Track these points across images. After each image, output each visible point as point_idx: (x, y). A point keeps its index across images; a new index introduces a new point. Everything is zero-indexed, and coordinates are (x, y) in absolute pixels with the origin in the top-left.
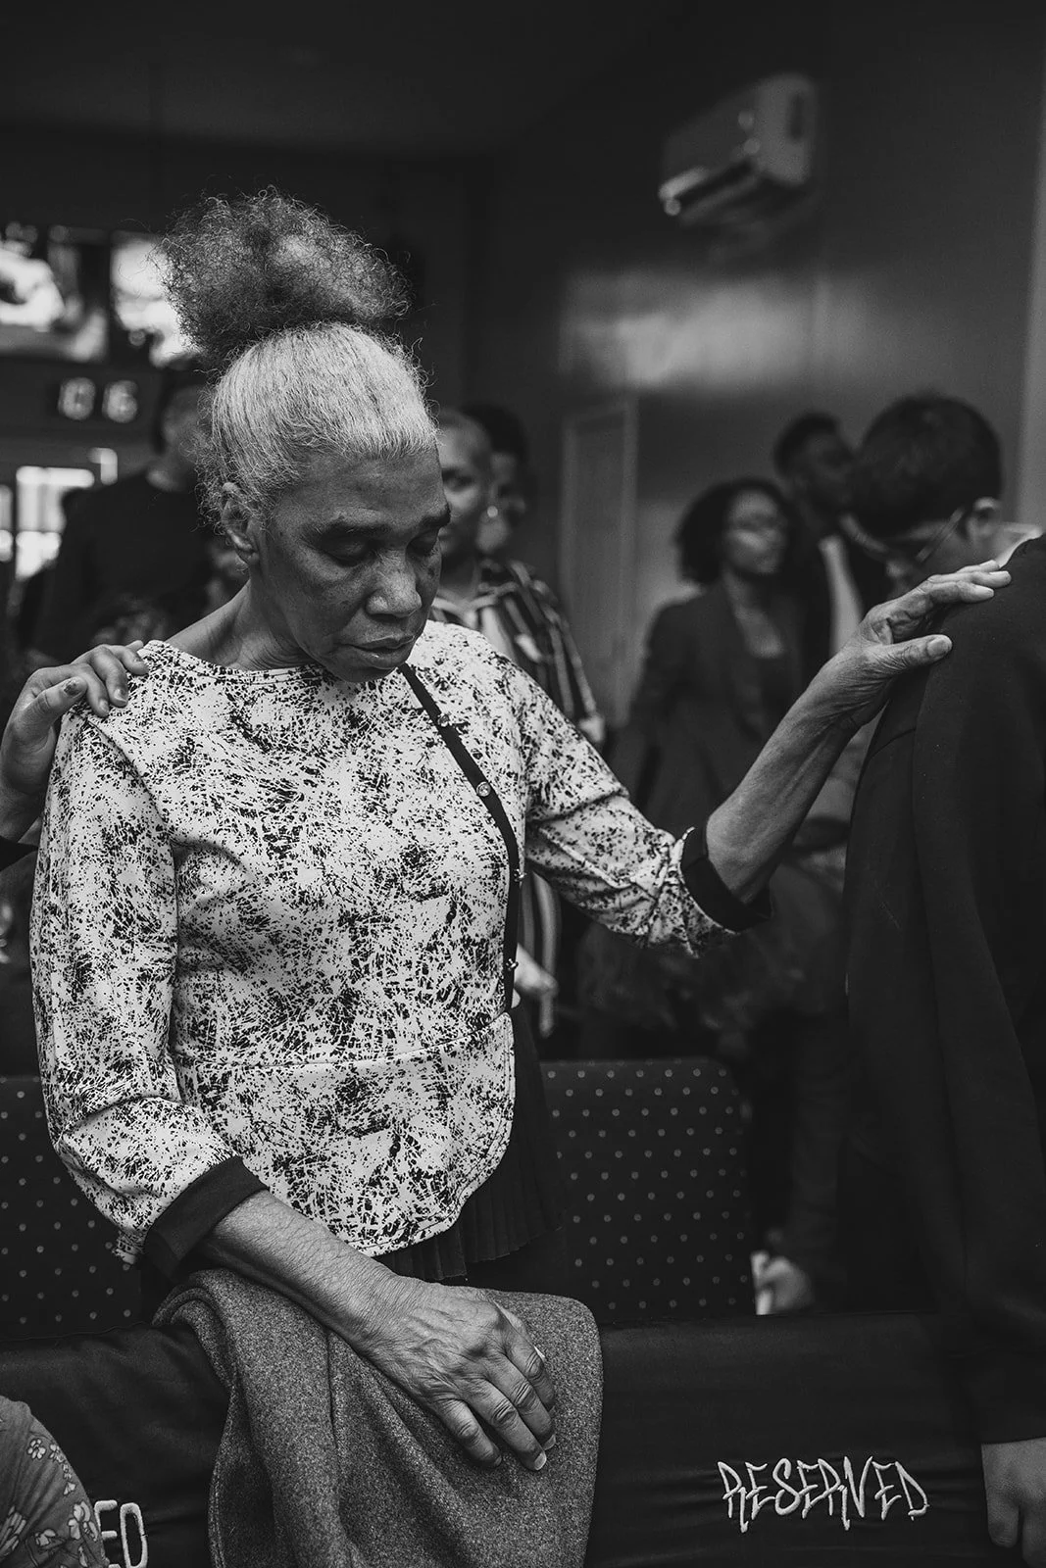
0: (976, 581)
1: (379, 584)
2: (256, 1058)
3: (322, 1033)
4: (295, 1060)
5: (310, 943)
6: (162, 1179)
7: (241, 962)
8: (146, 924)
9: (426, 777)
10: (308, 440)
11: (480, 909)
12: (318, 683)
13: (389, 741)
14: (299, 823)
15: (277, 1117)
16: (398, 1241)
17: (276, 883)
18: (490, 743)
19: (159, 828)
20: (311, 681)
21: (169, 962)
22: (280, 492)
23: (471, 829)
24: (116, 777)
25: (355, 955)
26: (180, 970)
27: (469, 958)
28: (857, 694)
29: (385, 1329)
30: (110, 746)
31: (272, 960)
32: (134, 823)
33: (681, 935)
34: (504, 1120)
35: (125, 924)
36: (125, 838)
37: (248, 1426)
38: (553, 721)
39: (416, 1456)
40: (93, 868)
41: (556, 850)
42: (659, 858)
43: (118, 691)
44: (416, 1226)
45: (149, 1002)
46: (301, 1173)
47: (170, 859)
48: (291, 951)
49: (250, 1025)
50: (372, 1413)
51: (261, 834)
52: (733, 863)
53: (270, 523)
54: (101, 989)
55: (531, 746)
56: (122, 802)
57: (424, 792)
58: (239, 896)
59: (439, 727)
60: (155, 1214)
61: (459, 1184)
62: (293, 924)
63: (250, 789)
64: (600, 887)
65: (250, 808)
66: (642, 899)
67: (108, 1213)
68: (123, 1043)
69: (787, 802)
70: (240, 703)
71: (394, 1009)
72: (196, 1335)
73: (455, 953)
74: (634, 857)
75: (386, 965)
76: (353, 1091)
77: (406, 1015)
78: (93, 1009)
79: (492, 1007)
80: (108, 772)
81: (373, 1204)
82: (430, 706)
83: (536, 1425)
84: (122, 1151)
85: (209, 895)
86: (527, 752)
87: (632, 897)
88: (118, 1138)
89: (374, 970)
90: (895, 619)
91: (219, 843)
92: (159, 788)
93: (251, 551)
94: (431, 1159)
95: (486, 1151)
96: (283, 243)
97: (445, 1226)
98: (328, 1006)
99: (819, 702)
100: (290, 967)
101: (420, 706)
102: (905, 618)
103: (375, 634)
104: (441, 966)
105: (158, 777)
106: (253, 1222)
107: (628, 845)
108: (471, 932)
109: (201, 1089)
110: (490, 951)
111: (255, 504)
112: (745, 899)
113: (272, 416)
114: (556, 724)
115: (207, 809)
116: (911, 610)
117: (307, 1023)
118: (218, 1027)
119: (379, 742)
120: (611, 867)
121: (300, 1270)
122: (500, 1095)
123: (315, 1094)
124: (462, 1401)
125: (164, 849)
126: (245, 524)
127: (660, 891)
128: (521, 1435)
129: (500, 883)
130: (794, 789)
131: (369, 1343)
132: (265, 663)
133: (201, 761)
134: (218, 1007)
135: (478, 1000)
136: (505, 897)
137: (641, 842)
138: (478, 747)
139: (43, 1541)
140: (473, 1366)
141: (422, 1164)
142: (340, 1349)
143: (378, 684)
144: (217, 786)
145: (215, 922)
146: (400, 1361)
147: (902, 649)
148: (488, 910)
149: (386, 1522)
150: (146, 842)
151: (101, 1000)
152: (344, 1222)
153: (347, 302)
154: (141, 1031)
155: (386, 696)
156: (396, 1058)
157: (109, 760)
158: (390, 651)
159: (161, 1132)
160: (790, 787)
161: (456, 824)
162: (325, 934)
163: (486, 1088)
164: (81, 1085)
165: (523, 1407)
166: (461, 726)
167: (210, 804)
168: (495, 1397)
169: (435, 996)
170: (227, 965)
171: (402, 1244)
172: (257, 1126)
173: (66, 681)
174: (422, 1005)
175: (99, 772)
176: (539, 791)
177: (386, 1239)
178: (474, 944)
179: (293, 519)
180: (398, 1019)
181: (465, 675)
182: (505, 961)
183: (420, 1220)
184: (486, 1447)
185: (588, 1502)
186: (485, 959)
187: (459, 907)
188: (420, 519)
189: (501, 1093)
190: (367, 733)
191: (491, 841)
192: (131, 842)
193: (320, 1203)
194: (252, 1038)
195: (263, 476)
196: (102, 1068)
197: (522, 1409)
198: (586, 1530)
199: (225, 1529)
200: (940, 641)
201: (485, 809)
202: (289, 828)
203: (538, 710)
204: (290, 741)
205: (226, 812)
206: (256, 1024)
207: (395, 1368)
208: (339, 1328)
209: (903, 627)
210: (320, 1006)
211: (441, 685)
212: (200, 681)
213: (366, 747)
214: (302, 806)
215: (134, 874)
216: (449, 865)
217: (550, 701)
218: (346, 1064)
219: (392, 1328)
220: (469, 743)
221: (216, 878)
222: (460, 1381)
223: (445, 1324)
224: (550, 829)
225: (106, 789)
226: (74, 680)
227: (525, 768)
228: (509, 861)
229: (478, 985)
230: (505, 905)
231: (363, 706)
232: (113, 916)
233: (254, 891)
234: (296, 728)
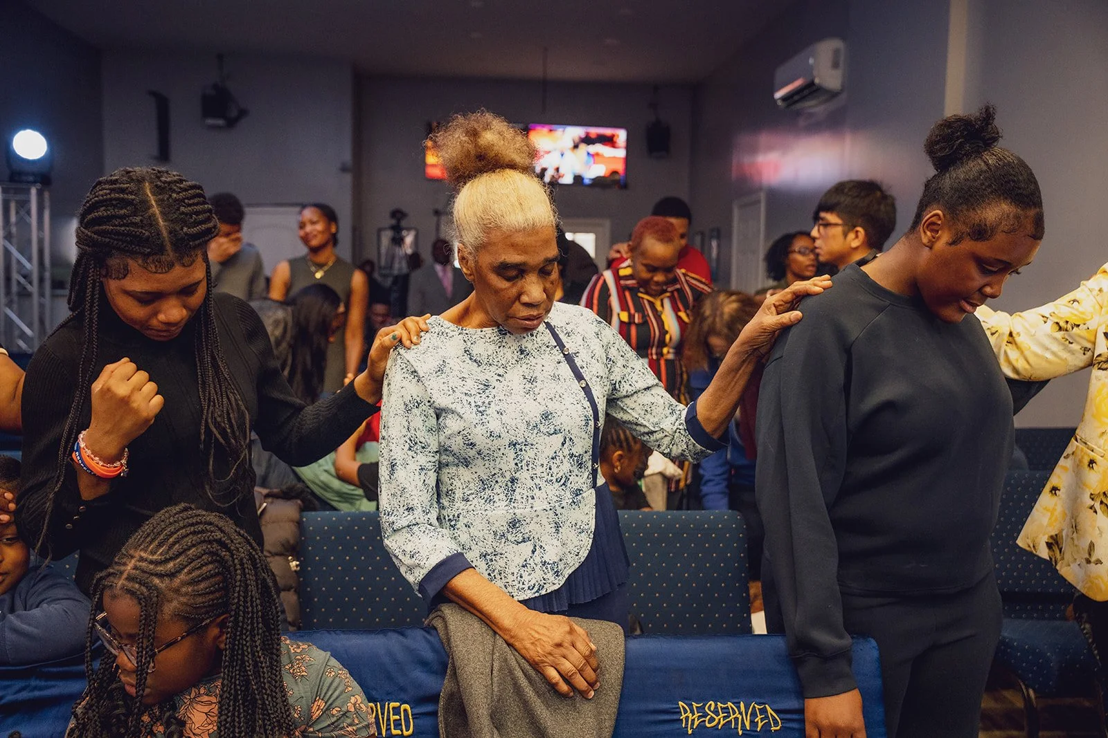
0: (815, 285)
1: (525, 289)
2: (472, 507)
3: (502, 496)
4: (489, 509)
5: (495, 455)
6: (424, 561)
7: (466, 463)
8: (423, 445)
9: (556, 378)
10: (490, 224)
11: (579, 440)
12: (506, 334)
13: (539, 360)
14: (492, 400)
15: (480, 534)
16: (535, 593)
17: (479, 427)
18: (588, 361)
19: (429, 402)
20: (503, 333)
21: (434, 462)
22: (481, 248)
23: (575, 403)
24: (411, 378)
25: (516, 461)
26: (440, 466)
27: (573, 463)
28: (759, 340)
29: (520, 634)
30: (408, 363)
31: (479, 462)
32: (418, 399)
33: (685, 453)
34: (588, 539)
35: (413, 444)
36: (414, 406)
37: (455, 674)
38: (624, 350)
39: (529, 692)
40: (399, 419)
41: (625, 411)
42: (675, 416)
43: (416, 338)
44: (543, 587)
45: (424, 481)
46: (491, 560)
47: (435, 416)
48: (487, 458)
49: (470, 492)
50: (511, 672)
51: (473, 404)
52: (708, 419)
53: (476, 262)
54: (400, 473)
55: (611, 362)
56: (412, 390)
57: (554, 385)
58: (462, 433)
59: (564, 354)
60: (422, 577)
61: (565, 568)
62: (487, 446)
63: (470, 383)
64: (646, 430)
65: (469, 393)
66: (666, 436)
67: (404, 575)
68: (410, 499)
69: (732, 391)
70: (469, 343)
71: (534, 486)
72: (437, 631)
73: (565, 461)
74: (663, 416)
75: (531, 466)
76: (514, 524)
77: (540, 489)
78: (398, 483)
79: (585, 486)
80: (407, 375)
81: (523, 576)
82: (561, 345)
83: (588, 679)
84: (408, 548)
85: (450, 432)
86: (609, 366)
87: (662, 435)
88: (407, 541)
89: (525, 468)
90: (777, 303)
91: (453, 409)
92: (428, 383)
93: (471, 275)
94: (551, 556)
95: (578, 553)
96: (484, 134)
97: (556, 587)
98: (504, 484)
99: (743, 344)
100: (487, 466)
101: (556, 344)
102: (781, 303)
103: (525, 312)
104: (558, 467)
105: (429, 378)
106: (463, 582)
107: (660, 411)
108: (574, 451)
109: (449, 520)
110: (584, 460)
111: (470, 253)
112: (715, 437)
113: (475, 214)
114: (626, 352)
115: (449, 393)
116: (784, 299)
117: (495, 491)
118: (456, 492)
119: (534, 361)
120: (651, 420)
121: (483, 605)
122: (587, 527)
123: (497, 524)
124: (552, 666)
125: (431, 411)
126: (467, 262)
127: (675, 432)
128: (581, 683)
129: (589, 428)
130: (735, 384)
131: (513, 640)
132: (482, 325)
133: (448, 371)
134: (457, 483)
135: (577, 482)
136: (592, 435)
137: (667, 409)
138: (583, 363)
139: (334, 712)
140: (558, 651)
141: (546, 558)
142: (500, 642)
143: (535, 334)
144: (455, 382)
145: (453, 444)
146: (525, 648)
147: (778, 318)
148: (583, 440)
149: (516, 721)
150: (424, 408)
151: (401, 479)
152: (510, 584)
153: (512, 160)
154: (421, 493)
155: (539, 339)
156: (535, 509)
157: (408, 370)
158: (533, 320)
159: (425, 540)
160: (733, 384)
161: (568, 400)
162: (502, 451)
163: (579, 523)
164: (393, 517)
165: (582, 670)
166: (575, 354)
167: (451, 391)
168: (567, 666)
169: (555, 480)
170: (460, 464)
171: (537, 595)
172: (472, 538)
173: (392, 334)
174: (548, 485)
175: (403, 376)
176: (615, 384)
177: (529, 591)
178: (575, 456)
179: (486, 260)
180: (536, 491)
181: (580, 330)
182: (593, 464)
183: (545, 584)
184: (564, 687)
185: (614, 717)
186: (581, 464)
187: (568, 439)
188: (543, 259)
189: (587, 526)
190: (528, 357)
191: (585, 408)
192: (417, 407)
193: (500, 574)
194: (471, 498)
195: (472, 240)
196: (401, 510)
197: (581, 671)
198: (612, 729)
199: (446, 719)
200: (796, 314)
201: (583, 393)
202: (487, 402)
203: (616, 346)
204: (491, 361)
205: (458, 394)
206: (473, 492)
207: (523, 652)
208: (500, 633)
209: (782, 307)
210: (500, 484)
211: (568, 334)
212: (451, 334)
213: (527, 364)
214: (494, 392)
215: (417, 422)
216: (564, 419)
217: (624, 341)
218: (511, 511)
219: (522, 634)
220: (578, 362)
221: (452, 424)
222: (551, 658)
223: (547, 633)
224: (622, 402)
225: (405, 383)
226: (396, 333)
227: (608, 373)
228: (594, 418)
229: (577, 476)
230: (592, 438)
231: (527, 344)
232: (408, 441)
233: (469, 431)
234: (494, 355)
